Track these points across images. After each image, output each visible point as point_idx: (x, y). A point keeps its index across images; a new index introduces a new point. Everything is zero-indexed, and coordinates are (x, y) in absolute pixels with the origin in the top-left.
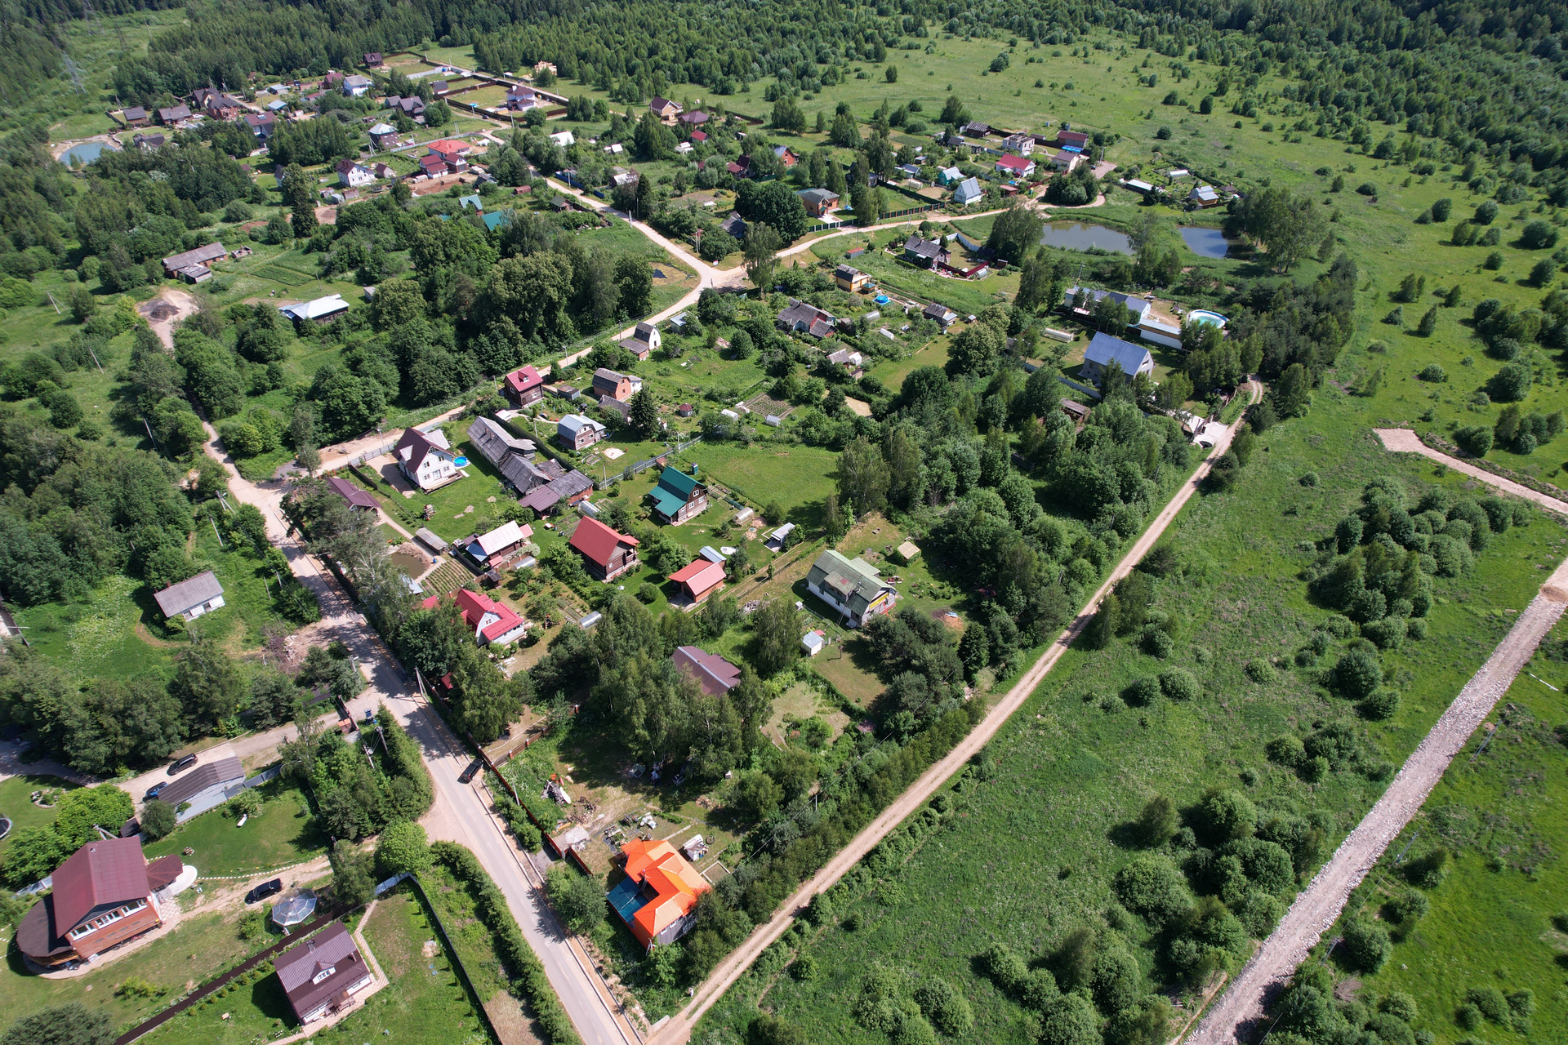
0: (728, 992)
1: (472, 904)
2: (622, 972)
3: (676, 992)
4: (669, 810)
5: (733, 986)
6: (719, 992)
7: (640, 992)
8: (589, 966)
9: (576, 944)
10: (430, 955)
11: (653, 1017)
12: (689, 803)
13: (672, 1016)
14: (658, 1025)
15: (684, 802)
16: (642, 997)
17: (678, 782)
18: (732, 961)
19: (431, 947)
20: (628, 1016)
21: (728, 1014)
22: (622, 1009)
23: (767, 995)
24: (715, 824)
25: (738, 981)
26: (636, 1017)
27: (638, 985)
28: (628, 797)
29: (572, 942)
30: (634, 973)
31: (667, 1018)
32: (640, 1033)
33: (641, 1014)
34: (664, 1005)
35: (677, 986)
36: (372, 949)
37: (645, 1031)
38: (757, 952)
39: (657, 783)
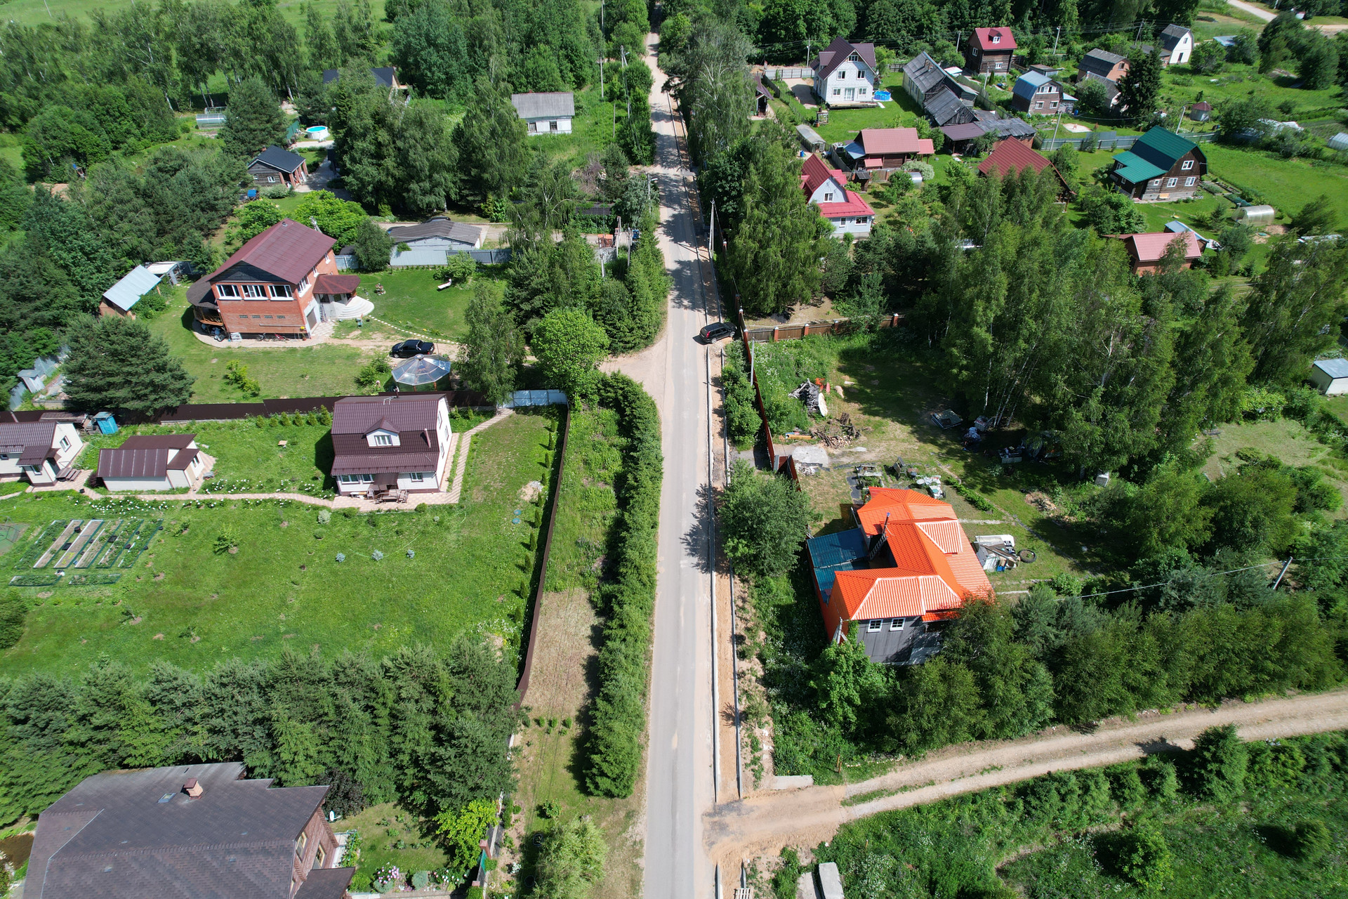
0: (947, 803)
1: (617, 467)
2: (771, 662)
3: (846, 747)
4: (972, 486)
5: (961, 800)
6: (927, 795)
7: (784, 709)
8: (726, 626)
9: (725, 587)
10: (527, 498)
11: (784, 763)
12: (1013, 494)
13: (817, 781)
14: (786, 781)
15: (1004, 486)
16: (782, 720)
17: (1007, 459)
18: (980, 756)
19: (533, 489)
20: (743, 733)
21: (926, 840)
22: (737, 718)
23: (1025, 859)
24: (1045, 539)
25: (975, 797)
26: (755, 746)
27: (786, 697)
28: (915, 445)
29: (721, 582)
30: (789, 675)
31: (807, 780)
32: (746, 775)
33: (767, 747)
34: (814, 756)
35: (853, 738)
36: (470, 458)
37: (757, 776)
38: (1040, 770)
39: (972, 445)
